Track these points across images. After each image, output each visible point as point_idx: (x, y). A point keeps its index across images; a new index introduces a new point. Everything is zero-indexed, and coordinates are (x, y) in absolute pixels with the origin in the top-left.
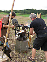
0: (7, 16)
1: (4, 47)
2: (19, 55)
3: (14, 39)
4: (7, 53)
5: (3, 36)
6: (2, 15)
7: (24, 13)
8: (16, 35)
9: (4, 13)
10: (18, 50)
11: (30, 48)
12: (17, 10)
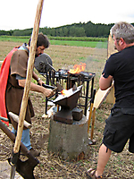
0: (22, 48)
1: (14, 155)
2: (61, 169)
3: (44, 116)
4: (24, 169)
5: (10, 113)
6: (4, 43)
7: (68, 34)
8: (49, 103)
9: (10, 38)
10: (57, 152)
11: (94, 143)
12: (46, 28)
